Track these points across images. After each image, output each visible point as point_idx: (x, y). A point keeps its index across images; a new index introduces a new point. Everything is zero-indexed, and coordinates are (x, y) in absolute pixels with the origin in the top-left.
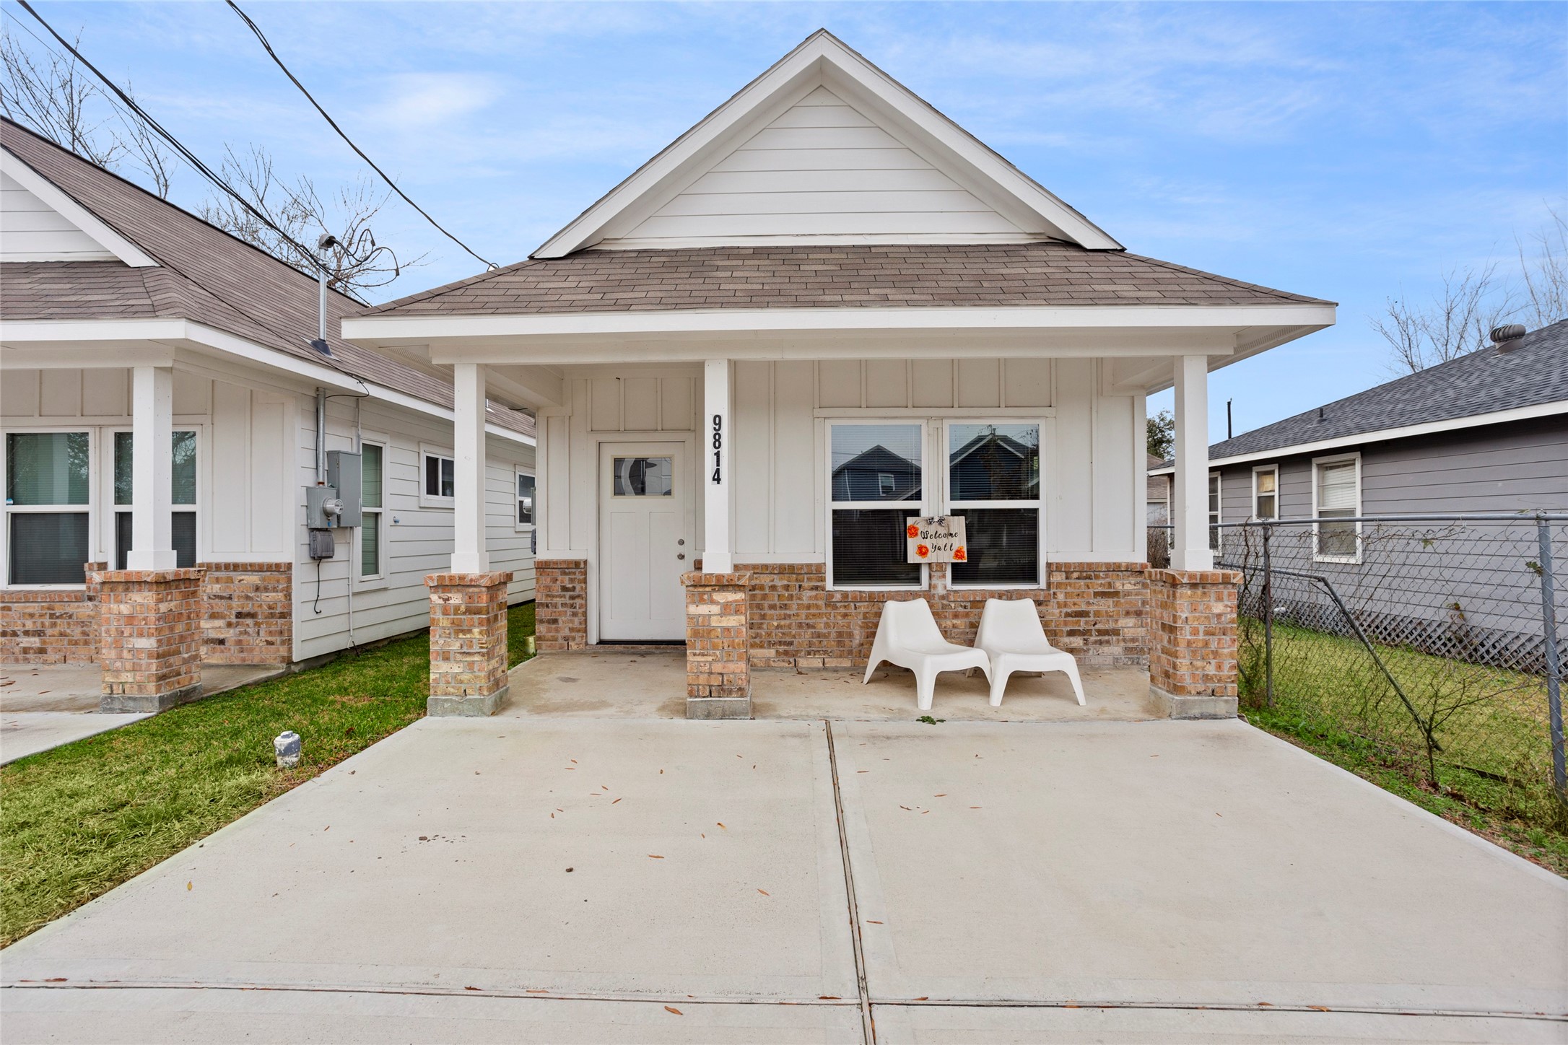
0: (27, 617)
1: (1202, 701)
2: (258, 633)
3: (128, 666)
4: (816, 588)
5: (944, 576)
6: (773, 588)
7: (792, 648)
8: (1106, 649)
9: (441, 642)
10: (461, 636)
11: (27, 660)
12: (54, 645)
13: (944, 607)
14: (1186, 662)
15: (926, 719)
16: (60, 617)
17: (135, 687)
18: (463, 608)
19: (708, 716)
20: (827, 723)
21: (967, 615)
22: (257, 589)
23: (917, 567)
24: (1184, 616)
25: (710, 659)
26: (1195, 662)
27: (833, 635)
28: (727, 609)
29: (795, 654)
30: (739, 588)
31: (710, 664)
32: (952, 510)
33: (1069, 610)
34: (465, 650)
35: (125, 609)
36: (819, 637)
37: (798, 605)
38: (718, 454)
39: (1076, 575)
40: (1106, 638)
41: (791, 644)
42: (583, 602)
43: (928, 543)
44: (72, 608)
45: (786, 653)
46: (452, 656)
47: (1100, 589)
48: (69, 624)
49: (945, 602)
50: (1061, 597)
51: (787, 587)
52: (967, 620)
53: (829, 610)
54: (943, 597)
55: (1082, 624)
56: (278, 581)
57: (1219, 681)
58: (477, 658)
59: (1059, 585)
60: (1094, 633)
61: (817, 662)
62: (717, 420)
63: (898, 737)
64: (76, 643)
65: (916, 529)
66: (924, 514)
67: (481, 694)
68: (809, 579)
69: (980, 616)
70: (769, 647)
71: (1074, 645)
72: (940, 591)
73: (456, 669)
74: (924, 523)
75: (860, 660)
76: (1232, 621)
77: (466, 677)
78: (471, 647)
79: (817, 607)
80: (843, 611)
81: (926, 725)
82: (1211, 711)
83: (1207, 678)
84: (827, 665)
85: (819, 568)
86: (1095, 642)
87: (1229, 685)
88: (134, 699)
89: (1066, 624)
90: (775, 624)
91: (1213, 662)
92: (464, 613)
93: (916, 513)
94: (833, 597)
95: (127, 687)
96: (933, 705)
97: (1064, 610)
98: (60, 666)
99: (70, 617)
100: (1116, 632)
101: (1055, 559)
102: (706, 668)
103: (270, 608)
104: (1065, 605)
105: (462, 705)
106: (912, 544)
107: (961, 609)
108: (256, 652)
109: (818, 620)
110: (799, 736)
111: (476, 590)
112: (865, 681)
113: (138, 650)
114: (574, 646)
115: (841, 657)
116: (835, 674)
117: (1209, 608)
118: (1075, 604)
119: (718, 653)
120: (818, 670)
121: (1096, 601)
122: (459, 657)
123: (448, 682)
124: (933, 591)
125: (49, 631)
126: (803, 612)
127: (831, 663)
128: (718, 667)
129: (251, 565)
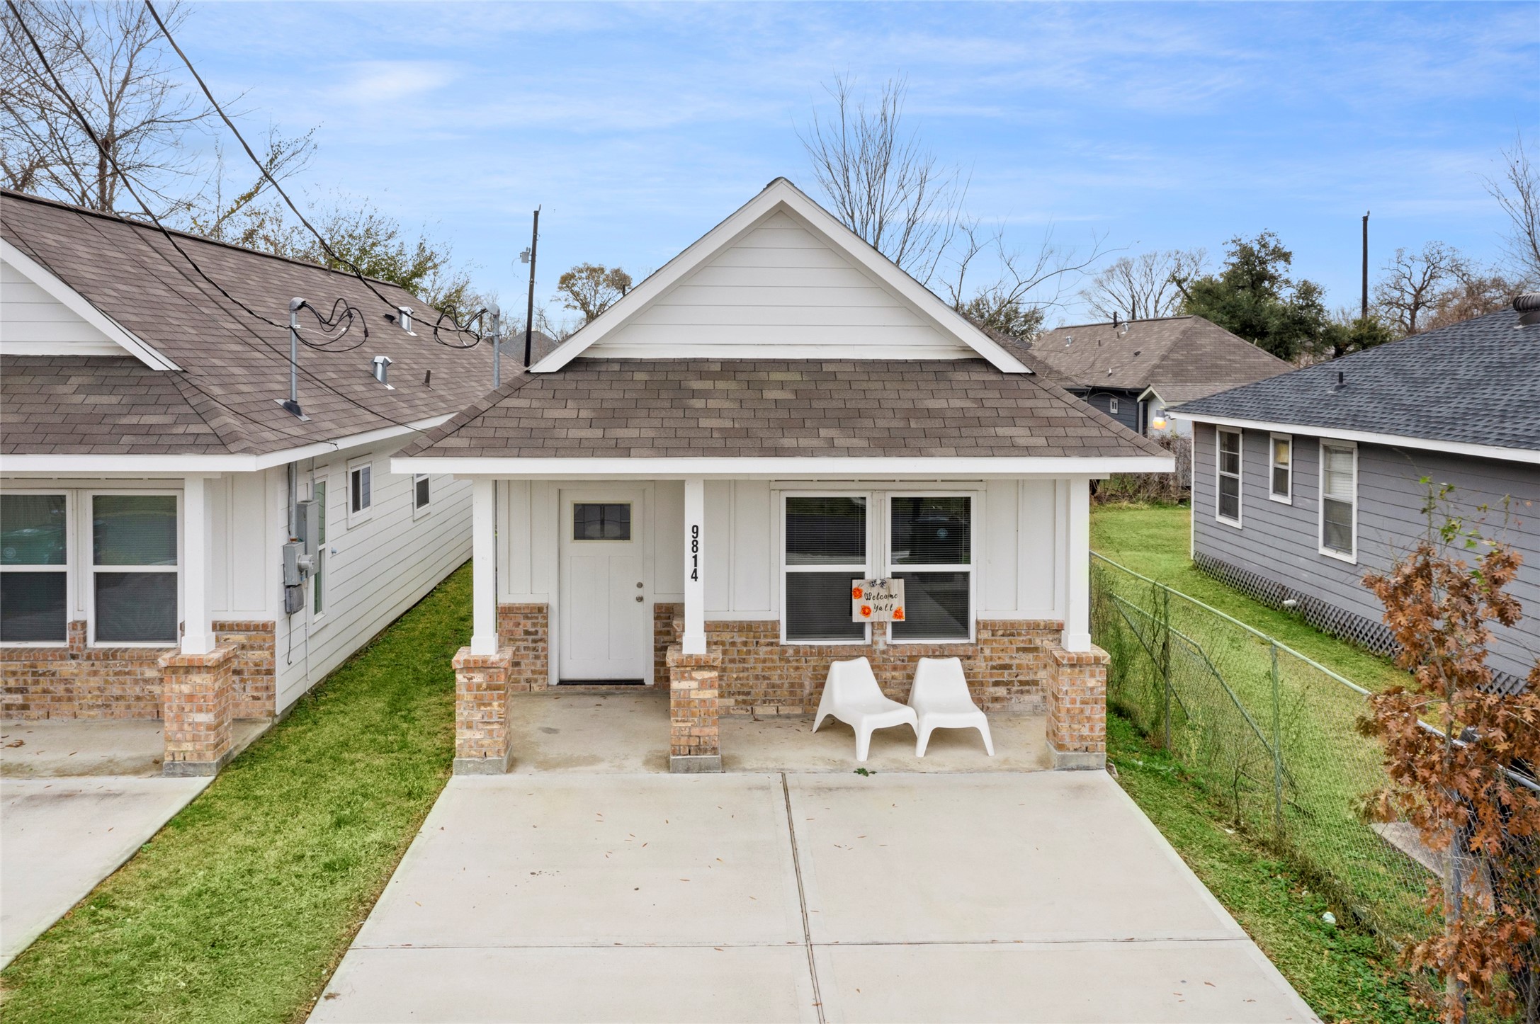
0: (9, 674)
1: (1078, 756)
2: (244, 689)
3: (189, 737)
4: (771, 644)
5: (884, 633)
6: (733, 644)
7: (749, 697)
8: (1026, 698)
9: (466, 713)
10: (482, 708)
11: (9, 716)
12: (37, 702)
13: (884, 660)
14: (1066, 725)
15: (862, 771)
16: (43, 674)
17: (195, 755)
18: (484, 686)
19: (688, 771)
20: (783, 775)
21: (905, 668)
22: (243, 647)
23: (862, 625)
24: (1064, 689)
25: (690, 724)
26: (1073, 726)
27: (786, 685)
28: (703, 685)
29: (752, 703)
30: (713, 668)
31: (690, 728)
32: (893, 573)
33: (994, 664)
34: (486, 719)
35: (186, 689)
36: (773, 687)
37: (755, 659)
38: (695, 557)
39: (1000, 632)
40: (1027, 688)
41: (748, 693)
42: (545, 645)
43: (871, 604)
44: (55, 666)
45: (744, 702)
46: (474, 725)
47: (1022, 645)
48: (52, 682)
49: (885, 656)
50: (987, 652)
51: (745, 644)
52: (904, 672)
53: (783, 664)
54: (883, 652)
55: (1006, 675)
56: (264, 640)
57: (1092, 740)
58: (496, 726)
59: (986, 641)
60: (1016, 683)
61: (770, 710)
62: (695, 529)
63: (838, 788)
64: (59, 700)
65: (860, 591)
66: (868, 577)
67: (499, 756)
68: (765, 636)
69: (915, 668)
70: (729, 697)
71: (998, 694)
72: (881, 647)
73: (478, 735)
74: (868, 585)
75: (809, 708)
76: (1102, 694)
77: (486, 742)
78: (491, 717)
79: (772, 660)
80: (795, 664)
81: (861, 776)
82: (1085, 764)
83: (1082, 738)
84: (781, 713)
85: (775, 624)
86: (1017, 692)
87: (1099, 744)
88: (194, 765)
89: (991, 675)
90: (735, 676)
91: (1087, 725)
92: (485, 690)
93: (860, 576)
94: (786, 652)
95: (187, 755)
96: (870, 756)
97: (990, 663)
98: (44, 722)
99: (53, 674)
100: (1035, 683)
101: (984, 616)
102: (686, 732)
103: (256, 665)
104: (991, 659)
105: (483, 765)
106: (857, 604)
107: (899, 663)
108: (242, 707)
109: (773, 673)
110: (762, 788)
111: (495, 670)
112: (815, 729)
113: (197, 723)
114: (536, 688)
115: (793, 705)
116: (788, 721)
117: (1084, 682)
118: (999, 658)
119: (696, 720)
120: (773, 717)
121: (1017, 655)
122: (481, 726)
123: (471, 747)
124: (874, 647)
125: (32, 689)
126: (760, 666)
127: (784, 710)
128: (695, 731)
129: (238, 625)
